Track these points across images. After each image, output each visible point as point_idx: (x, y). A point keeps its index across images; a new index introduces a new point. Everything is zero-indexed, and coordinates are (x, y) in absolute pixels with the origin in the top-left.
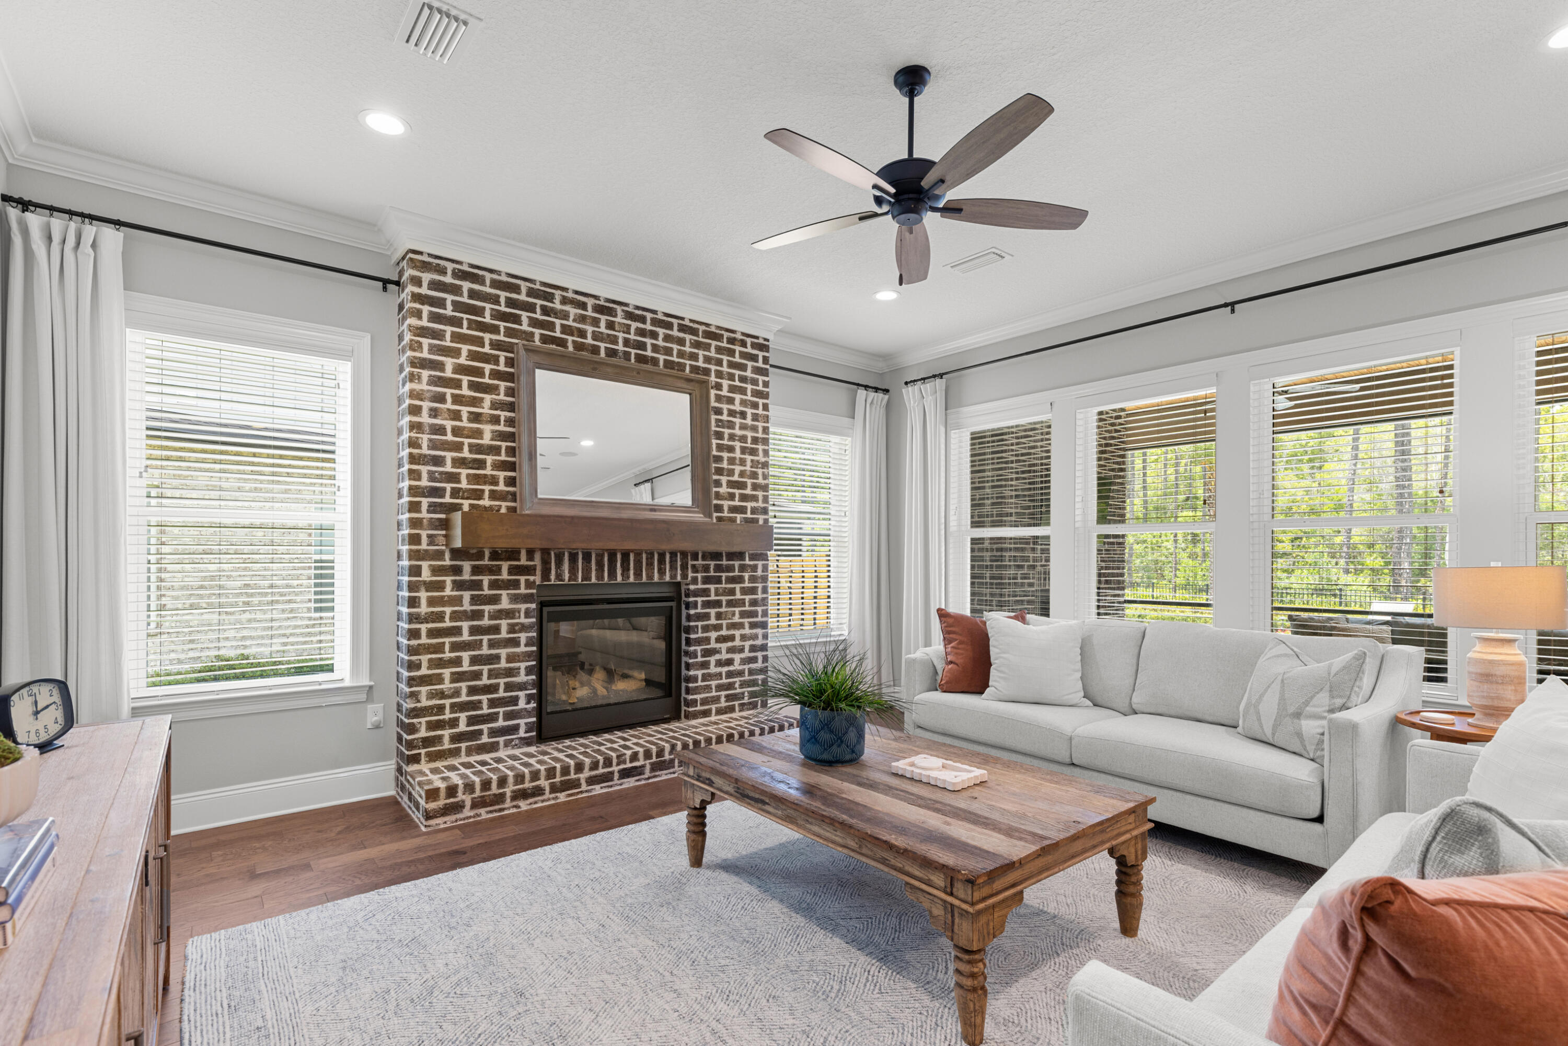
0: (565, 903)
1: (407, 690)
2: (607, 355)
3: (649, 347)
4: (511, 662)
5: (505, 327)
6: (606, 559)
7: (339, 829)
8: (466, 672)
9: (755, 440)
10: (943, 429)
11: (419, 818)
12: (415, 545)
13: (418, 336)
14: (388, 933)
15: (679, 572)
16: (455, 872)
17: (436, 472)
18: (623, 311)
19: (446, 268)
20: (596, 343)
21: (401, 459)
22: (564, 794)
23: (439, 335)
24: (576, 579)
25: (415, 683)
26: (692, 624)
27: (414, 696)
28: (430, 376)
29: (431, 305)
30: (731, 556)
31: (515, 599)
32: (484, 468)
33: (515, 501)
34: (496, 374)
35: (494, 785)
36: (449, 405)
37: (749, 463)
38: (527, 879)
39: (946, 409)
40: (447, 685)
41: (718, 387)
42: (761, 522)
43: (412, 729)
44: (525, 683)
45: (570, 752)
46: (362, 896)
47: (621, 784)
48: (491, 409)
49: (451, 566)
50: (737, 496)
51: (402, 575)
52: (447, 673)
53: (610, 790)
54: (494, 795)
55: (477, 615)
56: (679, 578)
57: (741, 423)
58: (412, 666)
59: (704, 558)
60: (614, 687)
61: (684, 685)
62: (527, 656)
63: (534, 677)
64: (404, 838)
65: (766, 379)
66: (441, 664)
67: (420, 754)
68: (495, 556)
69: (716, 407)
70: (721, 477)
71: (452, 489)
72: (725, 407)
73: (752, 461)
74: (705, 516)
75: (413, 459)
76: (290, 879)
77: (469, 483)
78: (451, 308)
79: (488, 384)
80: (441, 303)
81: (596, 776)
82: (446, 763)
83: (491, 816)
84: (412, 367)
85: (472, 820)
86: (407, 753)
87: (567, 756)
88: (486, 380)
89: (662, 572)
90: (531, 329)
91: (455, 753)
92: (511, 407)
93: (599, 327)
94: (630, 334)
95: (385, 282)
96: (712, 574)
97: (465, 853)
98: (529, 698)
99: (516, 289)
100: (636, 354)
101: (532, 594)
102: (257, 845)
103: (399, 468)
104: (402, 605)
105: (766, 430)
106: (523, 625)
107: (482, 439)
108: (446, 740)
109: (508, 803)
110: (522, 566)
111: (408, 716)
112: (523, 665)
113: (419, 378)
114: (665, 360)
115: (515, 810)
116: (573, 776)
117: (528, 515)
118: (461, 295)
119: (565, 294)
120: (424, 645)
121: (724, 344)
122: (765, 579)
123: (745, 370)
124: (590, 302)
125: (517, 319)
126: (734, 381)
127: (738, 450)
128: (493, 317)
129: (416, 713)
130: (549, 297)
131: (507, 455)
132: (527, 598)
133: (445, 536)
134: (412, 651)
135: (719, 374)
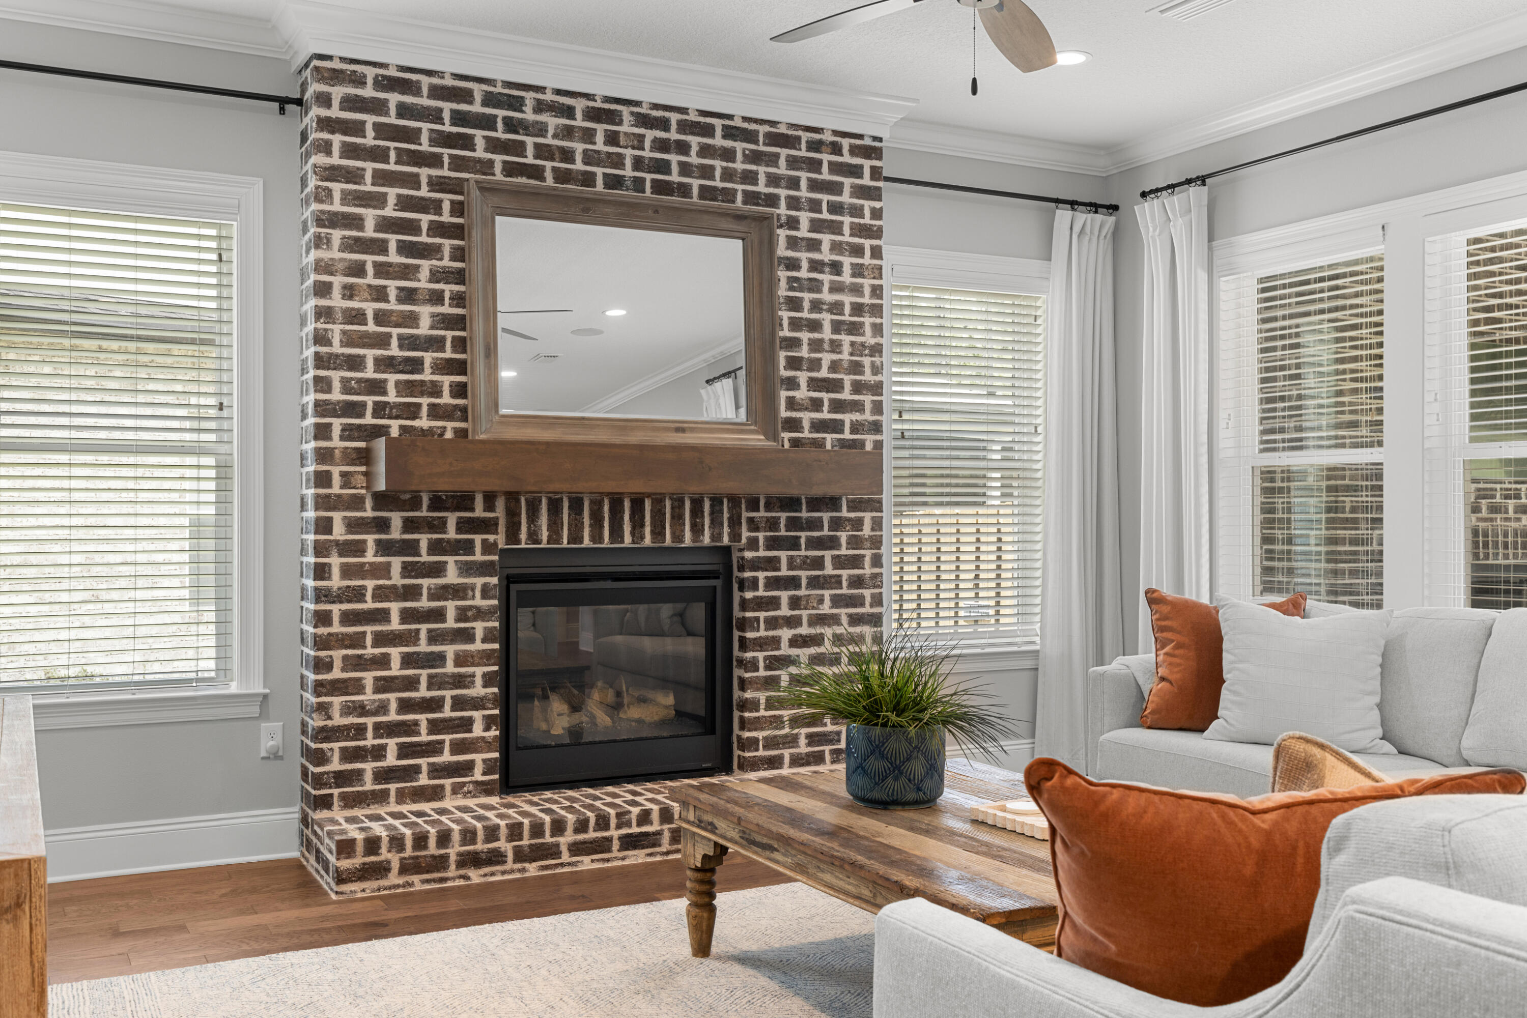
0: (508, 982)
1: (314, 700)
2: (607, 186)
3: (675, 168)
4: (461, 666)
5: (450, 156)
6: (606, 508)
7: (223, 891)
8: (396, 678)
9: (858, 309)
10: (1203, 276)
11: (328, 884)
12: (324, 487)
13: (327, 180)
14: (280, 997)
15: (726, 529)
16: (369, 943)
17: (352, 379)
18: (632, 113)
19: (365, 76)
20: (589, 168)
21: (304, 361)
22: (535, 865)
23: (356, 176)
24: (558, 541)
25: (324, 690)
26: (749, 614)
27: (323, 709)
28: (344, 238)
29: (345, 133)
30: (816, 504)
31: (467, 569)
32: (420, 371)
33: (465, 419)
34: (438, 229)
35: (432, 842)
36: (370, 279)
37: (846, 348)
38: (463, 956)
39: (1211, 239)
40: (368, 696)
41: (793, 223)
42: (869, 447)
43: (320, 758)
44: (482, 699)
45: (548, 805)
46: (250, 959)
47: (623, 859)
48: (430, 281)
49: (374, 518)
50: (826, 403)
51: (307, 533)
52: (368, 677)
53: (606, 865)
54: (433, 856)
55: (411, 593)
56: (726, 540)
57: (832, 282)
58: (321, 665)
59: (768, 508)
60: (622, 715)
61: (736, 714)
62: (485, 657)
63: (496, 690)
64: (308, 906)
65: (877, 205)
66: (360, 663)
67: (331, 795)
68: (437, 503)
69: (787, 258)
70: (798, 373)
71: (376, 403)
72: (804, 257)
73: (853, 344)
74: (767, 439)
75: (321, 361)
76: (162, 939)
77: (399, 394)
78: (373, 134)
79: (426, 244)
80: (357, 129)
81: (584, 842)
82: (368, 812)
83: (427, 887)
84: (318, 226)
85: (400, 890)
86: (314, 792)
87: (542, 811)
88: (424, 238)
89: (697, 530)
90: (489, 156)
91: (381, 797)
92: (459, 277)
93: (595, 143)
94: (643, 149)
95: (283, 102)
96: (783, 533)
97: (387, 925)
98: (489, 722)
99: (465, 96)
100: (653, 181)
101: (492, 563)
102: (120, 903)
103: (302, 374)
104: (307, 577)
105: (877, 291)
106: (478, 608)
107: (417, 327)
108: (368, 777)
109: (452, 871)
110: (478, 518)
111: (315, 739)
112: (479, 671)
113: (329, 241)
114: (702, 187)
115: (462, 882)
116: (548, 839)
117: (483, 442)
118: (387, 114)
119: (540, 96)
120: (337, 634)
121: (803, 153)
122: (876, 542)
123: (840, 193)
124: (579, 105)
125: (467, 142)
126: (820, 212)
127: (827, 327)
128: (433, 142)
129: (326, 734)
130: (516, 104)
131: (455, 350)
132: (484, 569)
133: (366, 474)
134: (321, 643)
135: (793, 203)
